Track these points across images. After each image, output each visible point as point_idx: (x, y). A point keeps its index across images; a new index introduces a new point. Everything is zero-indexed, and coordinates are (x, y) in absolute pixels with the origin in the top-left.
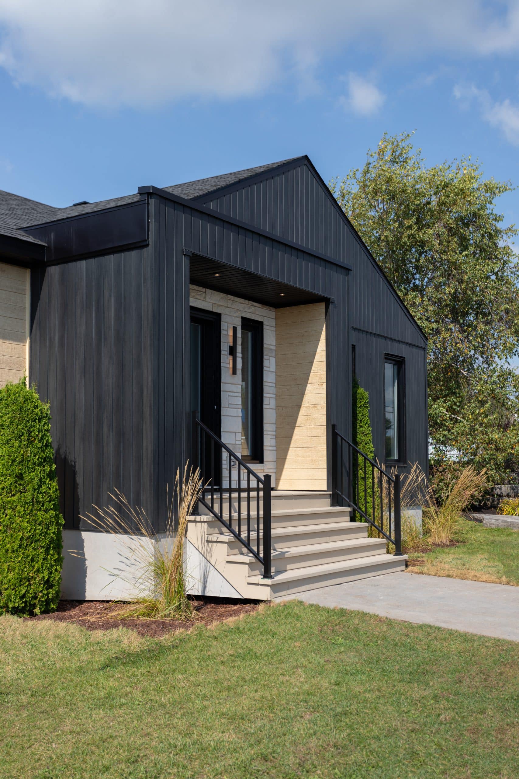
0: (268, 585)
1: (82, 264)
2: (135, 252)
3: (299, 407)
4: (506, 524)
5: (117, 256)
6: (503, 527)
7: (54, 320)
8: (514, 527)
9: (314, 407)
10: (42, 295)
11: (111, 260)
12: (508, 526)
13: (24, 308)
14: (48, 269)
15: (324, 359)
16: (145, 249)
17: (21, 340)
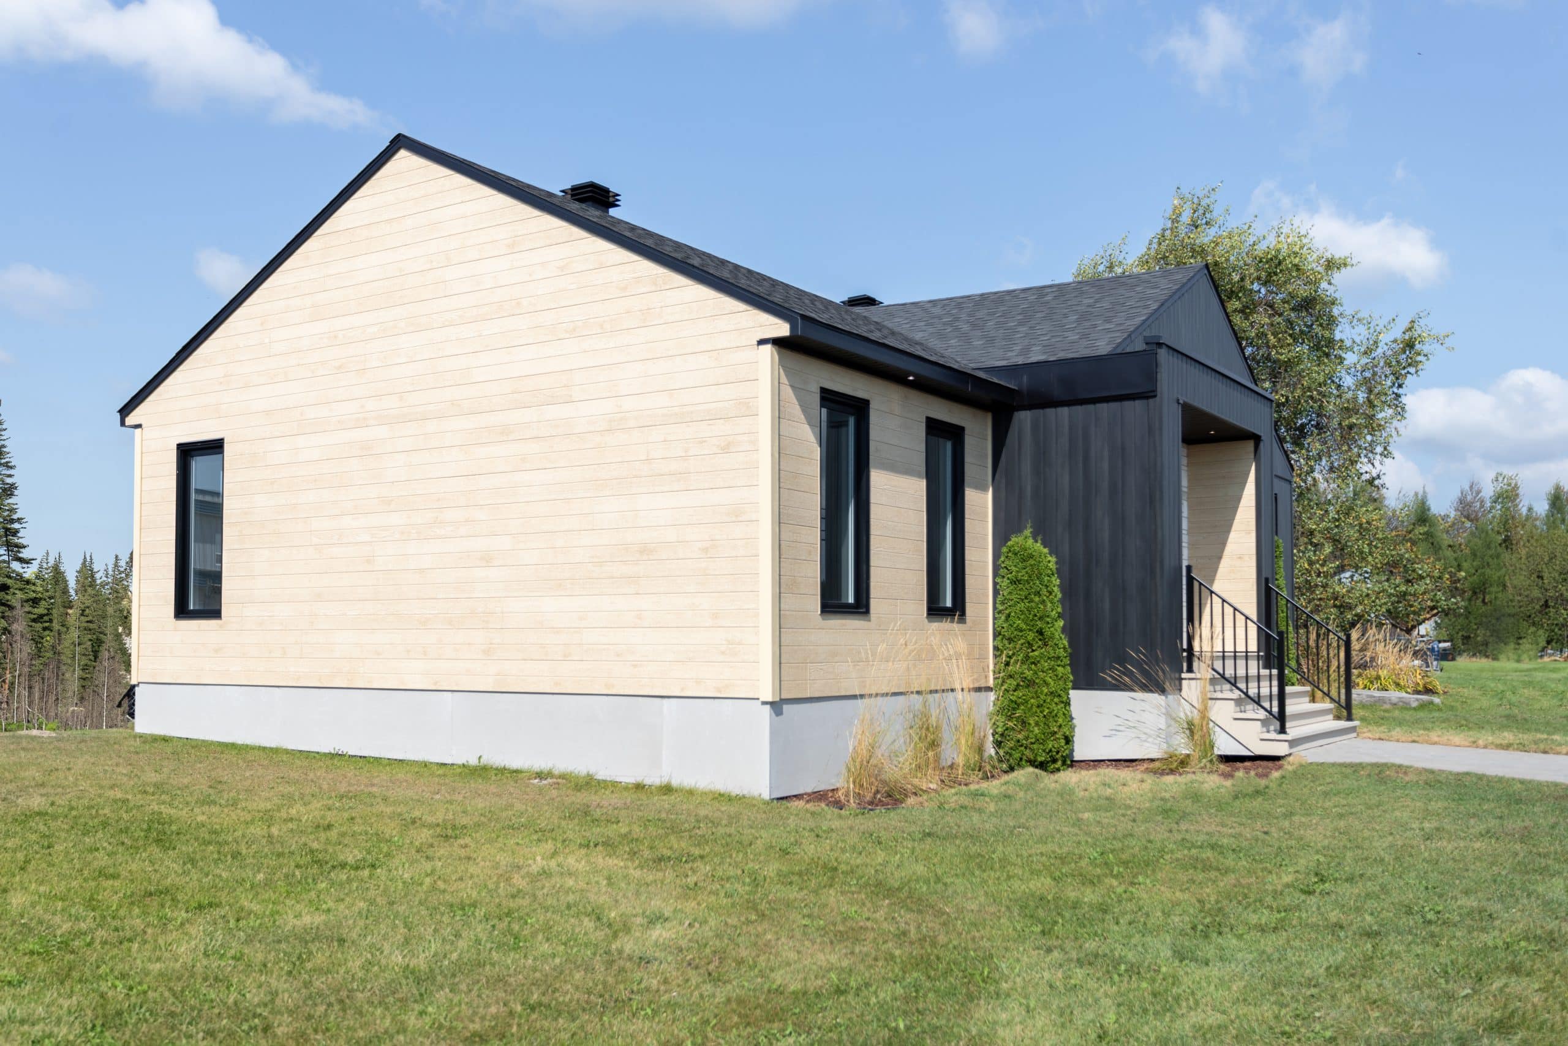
0: (1286, 741)
1: (1064, 411)
2: (1137, 402)
3: (1220, 558)
4: (1372, 700)
5: (1114, 406)
6: (1368, 704)
7: (1027, 467)
8: (1385, 703)
9: (1240, 558)
10: (1008, 441)
11: (1104, 409)
12: (1375, 702)
13: (986, 455)
14: (1016, 414)
15: (1253, 503)
16: (1151, 401)
17: (984, 489)
